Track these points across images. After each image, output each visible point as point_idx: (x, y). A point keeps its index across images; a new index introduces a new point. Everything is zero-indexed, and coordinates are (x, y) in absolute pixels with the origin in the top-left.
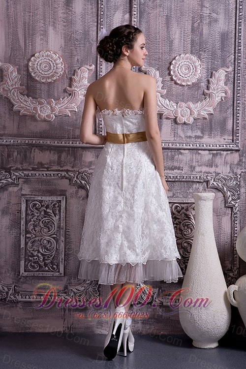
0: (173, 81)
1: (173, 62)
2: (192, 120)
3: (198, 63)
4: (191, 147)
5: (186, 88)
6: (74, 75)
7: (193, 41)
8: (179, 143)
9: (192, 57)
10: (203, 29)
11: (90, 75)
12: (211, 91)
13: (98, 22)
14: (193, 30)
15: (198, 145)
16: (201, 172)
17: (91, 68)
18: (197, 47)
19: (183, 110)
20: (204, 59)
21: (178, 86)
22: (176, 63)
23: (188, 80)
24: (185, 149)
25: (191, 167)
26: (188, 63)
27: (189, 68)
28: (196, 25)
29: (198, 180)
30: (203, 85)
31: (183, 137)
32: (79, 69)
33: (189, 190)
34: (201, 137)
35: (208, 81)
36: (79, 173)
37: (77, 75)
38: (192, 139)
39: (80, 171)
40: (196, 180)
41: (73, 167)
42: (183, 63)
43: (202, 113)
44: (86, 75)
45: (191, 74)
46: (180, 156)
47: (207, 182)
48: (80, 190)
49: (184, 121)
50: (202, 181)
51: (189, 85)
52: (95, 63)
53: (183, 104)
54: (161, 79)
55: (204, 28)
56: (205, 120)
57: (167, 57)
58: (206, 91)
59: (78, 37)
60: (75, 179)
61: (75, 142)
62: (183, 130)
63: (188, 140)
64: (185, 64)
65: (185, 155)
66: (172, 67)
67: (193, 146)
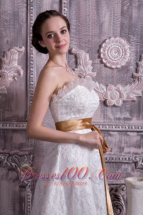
0: (103, 63)
1: (103, 45)
2: (121, 102)
3: (127, 47)
4: (121, 129)
5: (115, 71)
6: (4, 57)
7: (122, 24)
8: (108, 125)
9: (122, 40)
10: (132, 13)
11: (20, 57)
12: (140, 74)
13: (27, 3)
14: (122, 13)
15: (127, 127)
16: (129, 153)
17: (21, 50)
18: (127, 30)
19: (112, 93)
20: (133, 43)
21: (107, 69)
22: (106, 46)
23: (118, 64)
24: (114, 131)
25: (120, 148)
26: (118, 46)
27: (118, 52)
28: (125, 8)
29: (127, 161)
30: (132, 68)
31: (113, 118)
32: (9, 50)
33: (118, 170)
34: (130, 119)
35: (137, 64)
36: (10, 155)
37: (7, 57)
38: (121, 121)
39: (10, 153)
40: (125, 161)
41: (3, 149)
42: (112, 46)
43: (131, 96)
44: (16, 57)
45: (120, 57)
46: (109, 137)
47: (136, 163)
48: (10, 172)
49: (113, 103)
50: (131, 162)
51: (118, 68)
52: (25, 45)
53: (113, 87)
54: (91, 62)
55: (133, 11)
56: (133, 103)
57: (96, 40)
58: (135, 74)
59: (8, 18)
60: (6, 161)
61: (5, 125)
62: (112, 112)
63: (117, 122)
64: (115, 48)
65: (114, 136)
66: (102, 50)
67: (122, 128)
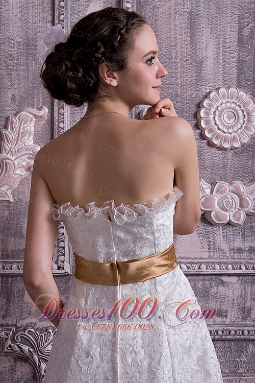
0: (205, 139)
1: (205, 104)
2: (243, 215)
3: (252, 106)
4: (243, 270)
5: (230, 154)
6: (6, 127)
7: (240, 63)
8: (219, 263)
9: (241, 93)
11: (39, 128)
14: (240, 41)
17: (41, 113)
18: (250, 75)
19: (225, 197)
21: (213, 150)
22: (210, 105)
23: (234, 139)
24: (229, 276)
25: (243, 309)
26: (233, 105)
27: (236, 115)
28: (246, 31)
31: (226, 249)
32: (16, 115)
33: (239, 356)
36: (18, 329)
37: (12, 128)
38: (244, 255)
39: (19, 325)
41: (4, 317)
42: (223, 106)
44: (31, 127)
45: (239, 126)
46: (221, 288)
48: (19, 364)
49: (228, 219)
51: (236, 148)
52: (49, 104)
53: (226, 186)
57: (192, 94)
59: (14, 52)
60: (9, 342)
61: (8, 266)
62: (225, 237)
63: (236, 256)
64: (229, 108)
65: (230, 286)
66: (202, 113)
67: (246, 269)
